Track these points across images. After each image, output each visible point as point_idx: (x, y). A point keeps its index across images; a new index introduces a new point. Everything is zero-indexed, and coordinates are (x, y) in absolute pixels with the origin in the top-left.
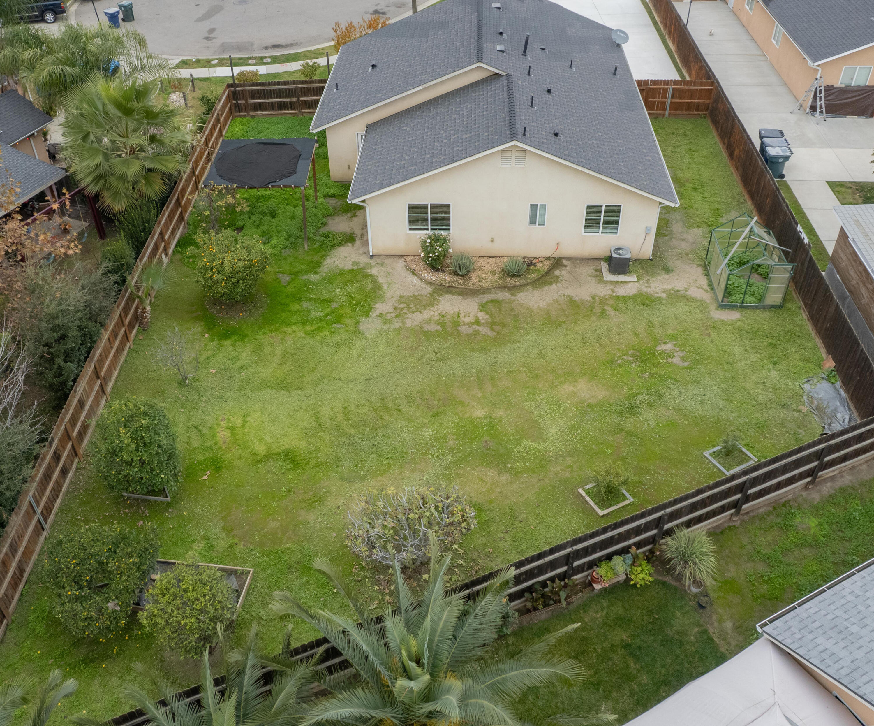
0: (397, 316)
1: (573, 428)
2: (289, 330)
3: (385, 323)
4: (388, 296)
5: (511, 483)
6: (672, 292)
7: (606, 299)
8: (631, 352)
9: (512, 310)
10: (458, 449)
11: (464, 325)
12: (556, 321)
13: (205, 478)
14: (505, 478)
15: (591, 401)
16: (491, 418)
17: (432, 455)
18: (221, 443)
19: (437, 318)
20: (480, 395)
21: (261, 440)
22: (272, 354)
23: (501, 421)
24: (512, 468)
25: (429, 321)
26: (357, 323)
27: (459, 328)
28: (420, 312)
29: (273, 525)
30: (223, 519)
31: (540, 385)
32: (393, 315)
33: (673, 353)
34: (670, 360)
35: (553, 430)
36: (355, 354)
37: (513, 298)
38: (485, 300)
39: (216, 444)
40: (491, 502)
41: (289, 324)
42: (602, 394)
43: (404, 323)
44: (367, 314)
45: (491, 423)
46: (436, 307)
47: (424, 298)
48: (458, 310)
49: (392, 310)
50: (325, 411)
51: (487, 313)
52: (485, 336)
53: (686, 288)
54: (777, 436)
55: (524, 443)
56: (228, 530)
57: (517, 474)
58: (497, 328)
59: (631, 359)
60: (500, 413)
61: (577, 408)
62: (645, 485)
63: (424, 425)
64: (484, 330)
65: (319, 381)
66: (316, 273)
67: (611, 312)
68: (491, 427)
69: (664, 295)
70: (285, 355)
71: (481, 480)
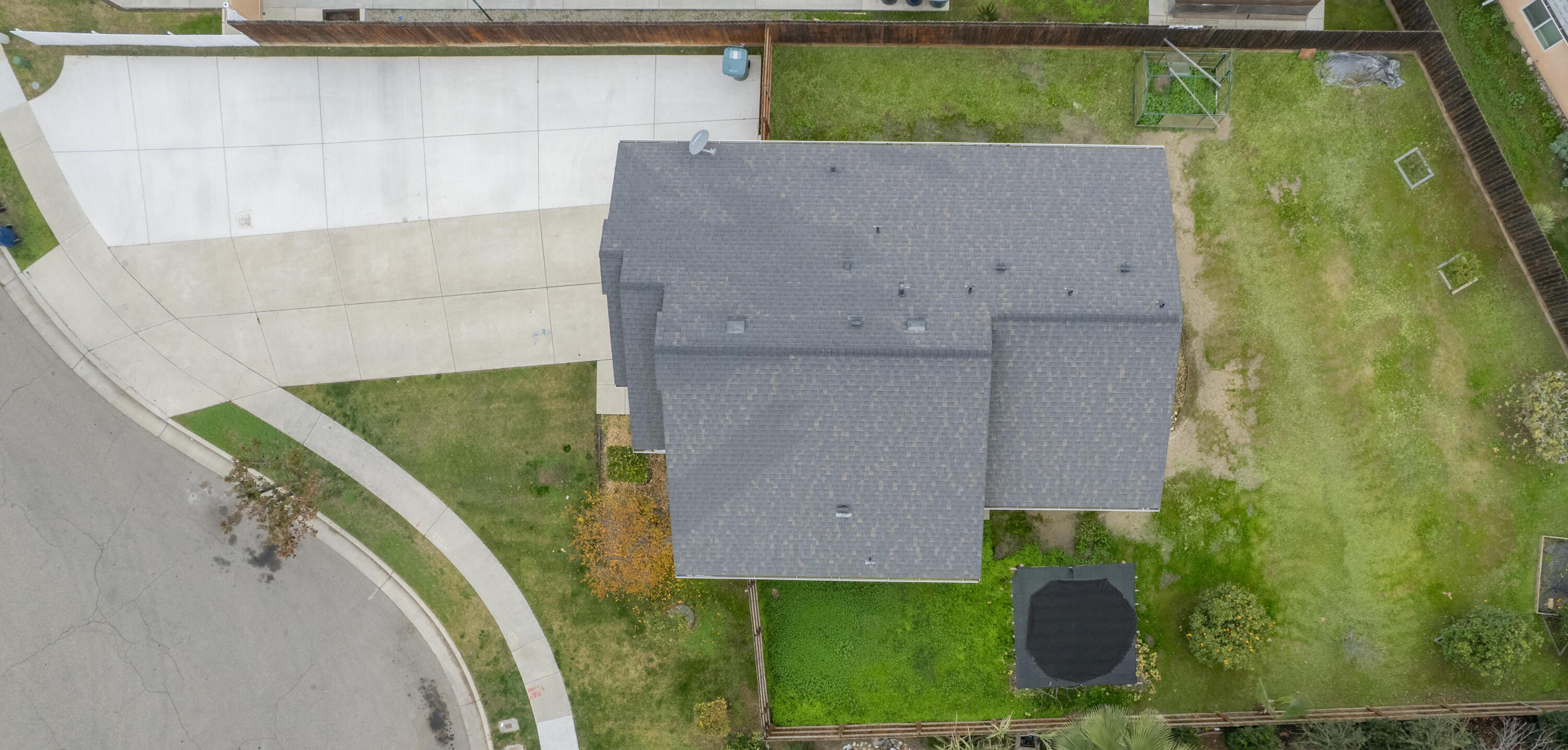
0: (1234, 453)
1: (1383, 291)
2: (1257, 559)
3: (1246, 464)
4: (1200, 465)
5: (1446, 347)
6: (1186, 171)
7: (1202, 240)
8: (1283, 228)
9: (1221, 337)
10: (1412, 389)
11: (1247, 385)
12: (1239, 294)
13: (1450, 594)
14: (1441, 351)
15: (1351, 274)
16: (1375, 361)
17: (1418, 410)
18: (1410, 591)
19: (1236, 413)
20: (1345, 370)
21: (1406, 557)
22: (1294, 568)
23: (1378, 353)
24: (1431, 345)
25: (1242, 421)
26: (1245, 491)
27: (1252, 390)
28: (1226, 430)
29: (1493, 530)
30: (1489, 570)
31: (1332, 316)
32: (1231, 457)
33: (1284, 189)
34: (1294, 194)
35: (1389, 309)
36: (1292, 488)
37: (1201, 335)
38: (1205, 363)
39: (1412, 596)
40: (1465, 363)
41: (1249, 558)
42: (1341, 262)
43: (1245, 445)
44: (1233, 483)
45: (1380, 361)
46: (1217, 414)
47: (1202, 426)
48: (1224, 392)
49: (1224, 459)
50: (1369, 507)
51: (1228, 362)
52: (1263, 364)
53: (1180, 156)
54: (1387, 124)
55: (1403, 332)
56: (1499, 563)
57: (1435, 342)
58: (1250, 352)
59: (1293, 229)
60: (1368, 353)
61: (1360, 286)
62: (1444, 242)
63: (1384, 419)
64: (1254, 366)
65: (1334, 519)
66: (1158, 546)
67: (1223, 238)
68: (1384, 361)
69: (1193, 181)
70: (1294, 556)
71: (1444, 371)
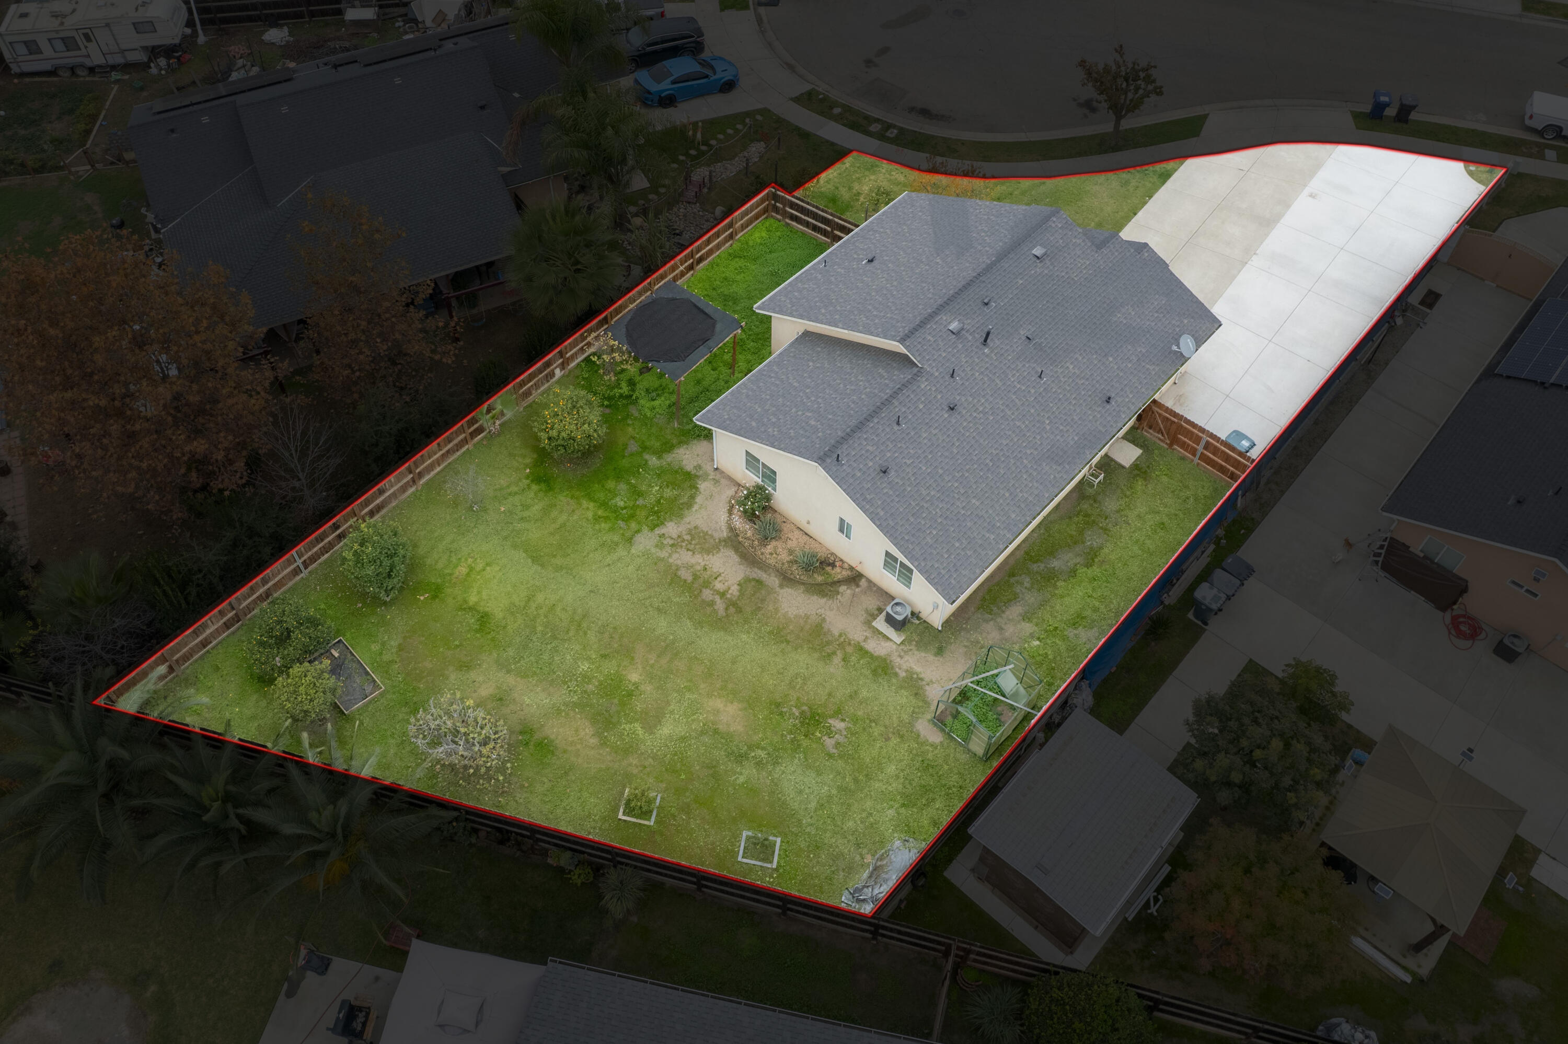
0: (672, 545)
1: (683, 739)
2: (585, 503)
3: (657, 546)
4: (687, 520)
5: (593, 748)
6: (915, 676)
7: (850, 644)
8: (805, 708)
9: (763, 601)
10: (589, 695)
11: (711, 590)
12: (783, 636)
13: (422, 598)
14: (594, 741)
15: (721, 727)
16: (637, 687)
17: (568, 687)
18: (455, 576)
19: (699, 568)
20: (652, 662)
21: (479, 593)
22: (554, 520)
23: (641, 694)
24: (606, 737)
25: (689, 567)
26: (638, 531)
27: (704, 590)
28: (694, 553)
29: (428, 665)
30: (405, 638)
31: (702, 686)
32: (671, 542)
33: (836, 733)
34: (825, 738)
35: (666, 730)
36: (608, 560)
37: (778, 589)
38: (755, 576)
39: (451, 575)
40: (565, 751)
41: (591, 499)
42: (737, 727)
43: (670, 555)
44: (652, 528)
45: (633, 691)
46: (711, 556)
47: (712, 541)
48: (721, 571)
49: (675, 536)
50: (540, 598)
51: (740, 591)
52: (716, 612)
53: (931, 681)
54: (818, 862)
55: (637, 726)
56: (401, 648)
57: (604, 743)
58: (732, 610)
59: (797, 714)
60: (648, 688)
61: (704, 725)
62: (675, 820)
63: (589, 659)
64: (720, 605)
65: (559, 569)
66: (659, 458)
67: (837, 660)
68: (630, 694)
69: (903, 674)
70: (563, 525)
71: (577, 730)
